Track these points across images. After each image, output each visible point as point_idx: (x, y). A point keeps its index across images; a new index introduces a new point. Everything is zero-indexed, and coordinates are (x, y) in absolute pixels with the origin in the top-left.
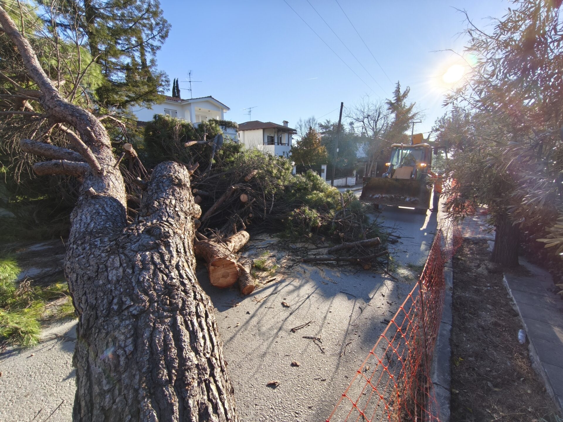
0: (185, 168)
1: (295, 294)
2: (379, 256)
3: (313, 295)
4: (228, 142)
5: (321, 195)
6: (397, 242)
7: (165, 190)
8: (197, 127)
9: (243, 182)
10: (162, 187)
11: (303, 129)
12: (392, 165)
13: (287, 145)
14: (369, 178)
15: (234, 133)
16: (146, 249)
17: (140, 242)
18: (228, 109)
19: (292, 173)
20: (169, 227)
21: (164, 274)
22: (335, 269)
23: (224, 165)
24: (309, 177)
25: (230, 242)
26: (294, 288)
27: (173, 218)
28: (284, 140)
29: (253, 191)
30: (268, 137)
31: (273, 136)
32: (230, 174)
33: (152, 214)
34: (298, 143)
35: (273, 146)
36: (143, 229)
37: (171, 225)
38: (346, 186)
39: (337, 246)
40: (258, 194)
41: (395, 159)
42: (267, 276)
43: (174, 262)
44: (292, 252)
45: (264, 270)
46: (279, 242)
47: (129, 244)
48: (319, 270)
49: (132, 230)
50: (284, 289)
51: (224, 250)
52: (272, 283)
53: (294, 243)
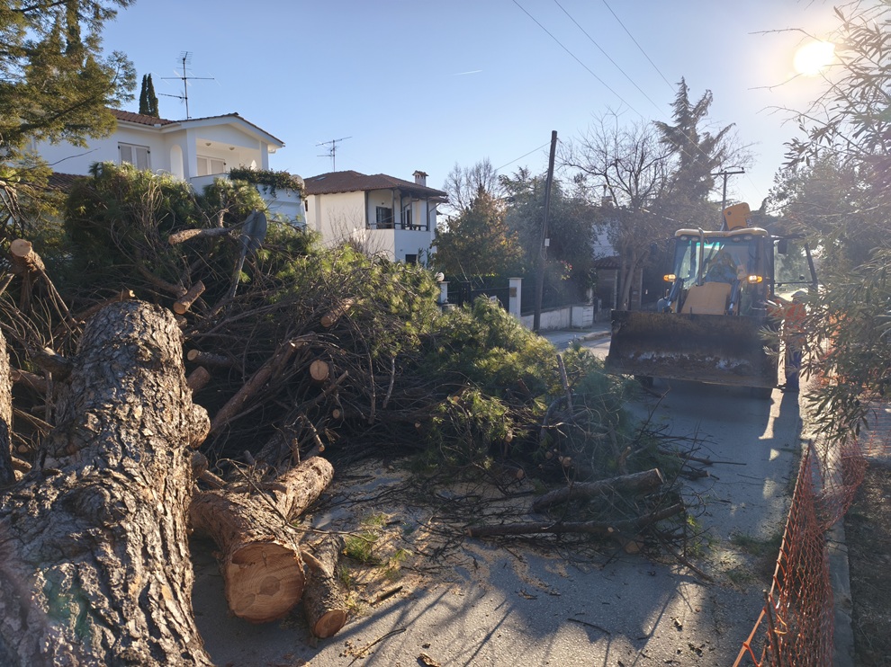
0: (170, 314)
1: (454, 630)
2: (661, 518)
3: (499, 631)
4: (281, 229)
5: (511, 357)
6: (705, 475)
7: (118, 381)
8: (201, 192)
9: (317, 331)
10: (108, 373)
11: (463, 189)
12: (680, 281)
13: (423, 229)
14: (626, 314)
15: (296, 201)
16: (60, 554)
17: (45, 536)
18: (280, 143)
19: (439, 303)
20: (126, 488)
21: (109, 626)
22: (553, 556)
23: (270, 286)
24: (480, 313)
25: (284, 490)
26: (450, 613)
27: (136, 458)
28: (418, 218)
29: (343, 353)
30: (378, 209)
31: (390, 207)
32: (284, 309)
33: (79, 449)
34: (451, 223)
35: (390, 233)
36: (54, 497)
37: (131, 477)
38: (571, 328)
39: (555, 492)
40: (354, 361)
41: (686, 266)
42: (379, 582)
43: (135, 589)
44: (444, 510)
45: (372, 563)
46: (410, 483)
47: (16, 541)
48: (512, 558)
49: (27, 499)
50: (425, 616)
51: (268, 514)
52: (392, 600)
53: (447, 484)
